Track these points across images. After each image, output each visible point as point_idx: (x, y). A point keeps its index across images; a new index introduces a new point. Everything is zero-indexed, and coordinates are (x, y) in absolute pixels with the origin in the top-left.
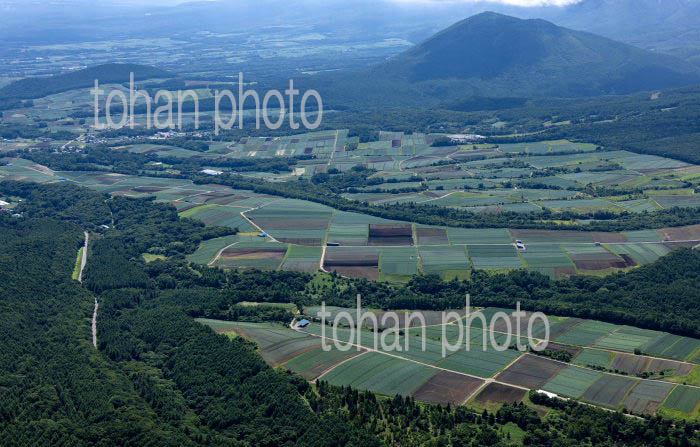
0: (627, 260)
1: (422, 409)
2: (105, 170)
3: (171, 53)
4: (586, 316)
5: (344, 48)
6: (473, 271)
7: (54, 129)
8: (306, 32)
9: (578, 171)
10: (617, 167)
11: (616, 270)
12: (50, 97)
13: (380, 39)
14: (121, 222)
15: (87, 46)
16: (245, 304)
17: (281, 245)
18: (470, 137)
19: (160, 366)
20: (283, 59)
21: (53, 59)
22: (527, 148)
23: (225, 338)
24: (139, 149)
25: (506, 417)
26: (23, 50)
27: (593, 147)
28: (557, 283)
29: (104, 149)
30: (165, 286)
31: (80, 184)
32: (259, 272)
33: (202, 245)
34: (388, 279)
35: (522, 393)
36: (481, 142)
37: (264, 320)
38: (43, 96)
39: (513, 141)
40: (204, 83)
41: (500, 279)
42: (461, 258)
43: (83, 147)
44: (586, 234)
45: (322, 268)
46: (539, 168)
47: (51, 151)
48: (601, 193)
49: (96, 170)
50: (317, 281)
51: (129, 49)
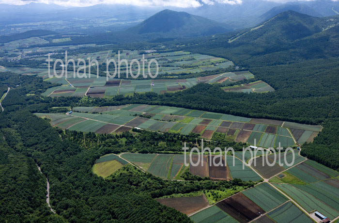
0: (184, 87)
1: (97, 135)
2: (23, 67)
3: (62, 26)
4: (162, 105)
5: (123, 23)
6: (134, 93)
7: (10, 53)
8: (111, 18)
9: (182, 60)
10: (194, 59)
11: (179, 90)
12: (11, 42)
13: (137, 20)
14: (24, 84)
15: (31, 24)
16: (54, 107)
17: (75, 88)
18: (152, 51)
19: (17, 129)
20: (100, 27)
21: (17, 29)
22: (169, 54)
23: (40, 118)
24: (39, 59)
25: (123, 136)
26: (6, 26)
27: (189, 53)
28: (159, 95)
29: (26, 60)
30: (30, 103)
31: (12, 72)
32: (64, 97)
33: (47, 90)
34: (107, 97)
35: (130, 128)
36: (155, 52)
37: (58, 112)
38: (8, 42)
39: (165, 52)
40: (69, 36)
41: (142, 95)
42: (132, 89)
43: (19, 59)
44: (175, 80)
45: (86, 95)
46: (170, 60)
47: (7, 61)
48: (186, 67)
49: (21, 67)
50: (83, 99)
51: (47, 25)
